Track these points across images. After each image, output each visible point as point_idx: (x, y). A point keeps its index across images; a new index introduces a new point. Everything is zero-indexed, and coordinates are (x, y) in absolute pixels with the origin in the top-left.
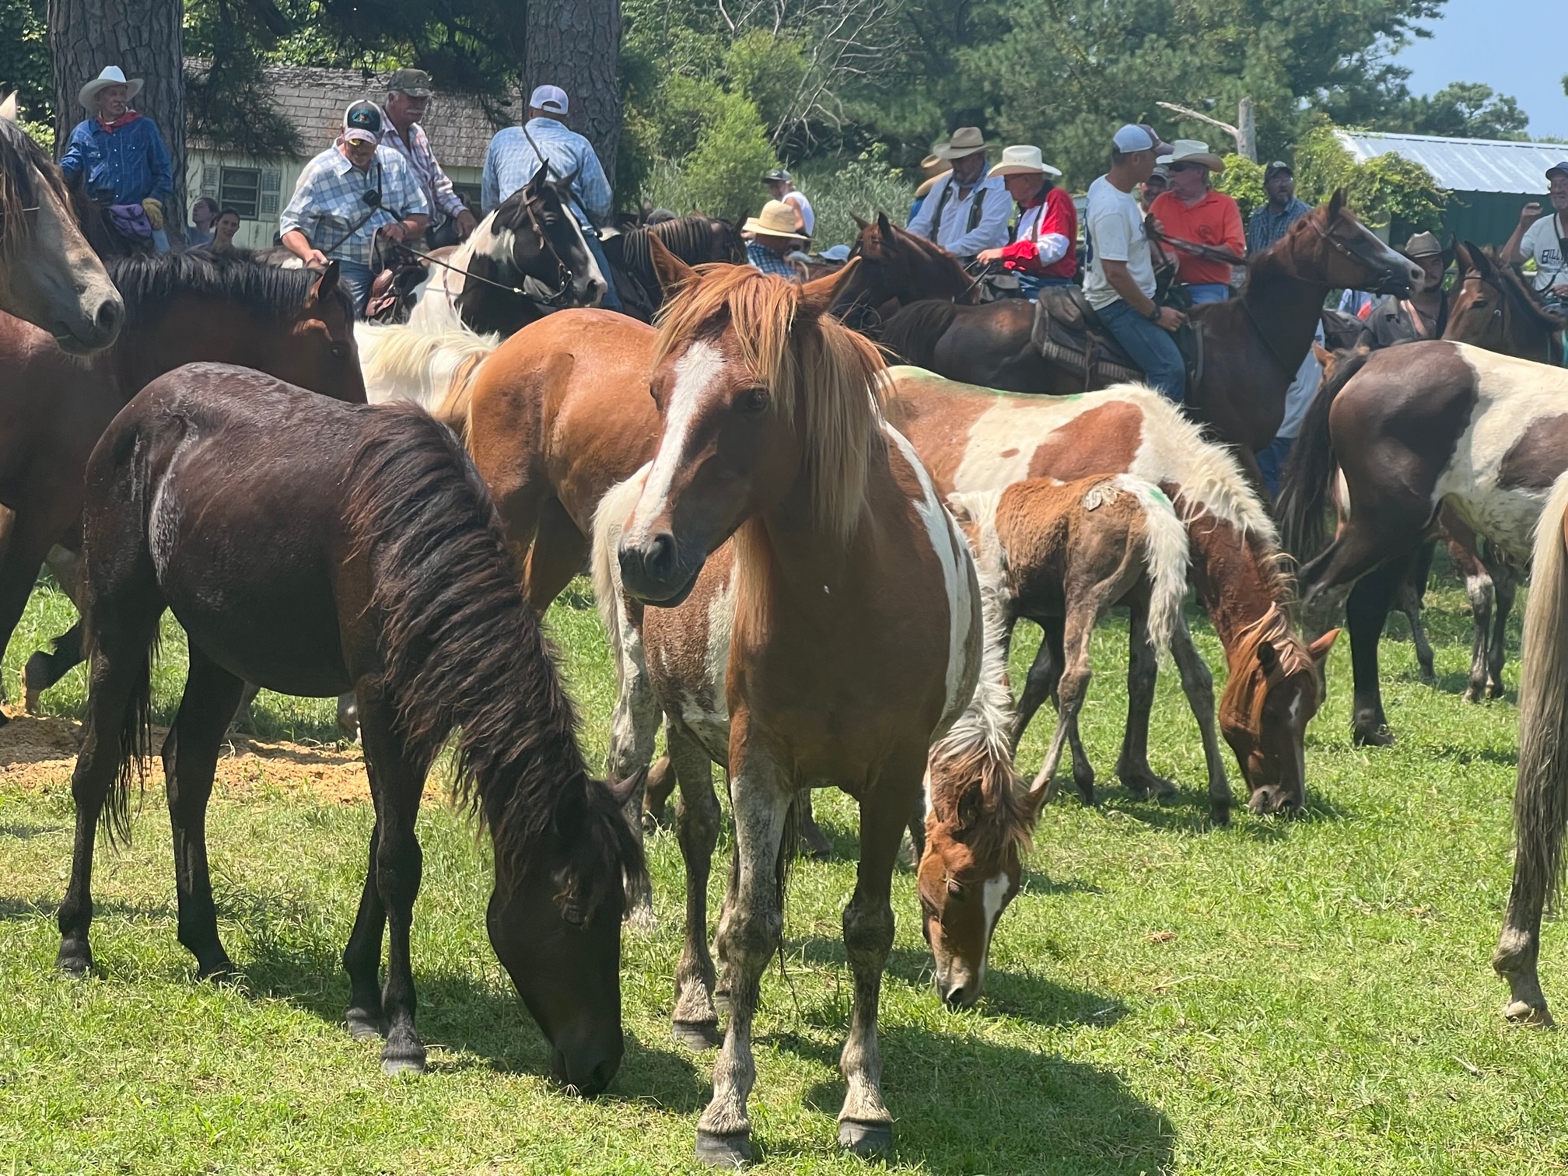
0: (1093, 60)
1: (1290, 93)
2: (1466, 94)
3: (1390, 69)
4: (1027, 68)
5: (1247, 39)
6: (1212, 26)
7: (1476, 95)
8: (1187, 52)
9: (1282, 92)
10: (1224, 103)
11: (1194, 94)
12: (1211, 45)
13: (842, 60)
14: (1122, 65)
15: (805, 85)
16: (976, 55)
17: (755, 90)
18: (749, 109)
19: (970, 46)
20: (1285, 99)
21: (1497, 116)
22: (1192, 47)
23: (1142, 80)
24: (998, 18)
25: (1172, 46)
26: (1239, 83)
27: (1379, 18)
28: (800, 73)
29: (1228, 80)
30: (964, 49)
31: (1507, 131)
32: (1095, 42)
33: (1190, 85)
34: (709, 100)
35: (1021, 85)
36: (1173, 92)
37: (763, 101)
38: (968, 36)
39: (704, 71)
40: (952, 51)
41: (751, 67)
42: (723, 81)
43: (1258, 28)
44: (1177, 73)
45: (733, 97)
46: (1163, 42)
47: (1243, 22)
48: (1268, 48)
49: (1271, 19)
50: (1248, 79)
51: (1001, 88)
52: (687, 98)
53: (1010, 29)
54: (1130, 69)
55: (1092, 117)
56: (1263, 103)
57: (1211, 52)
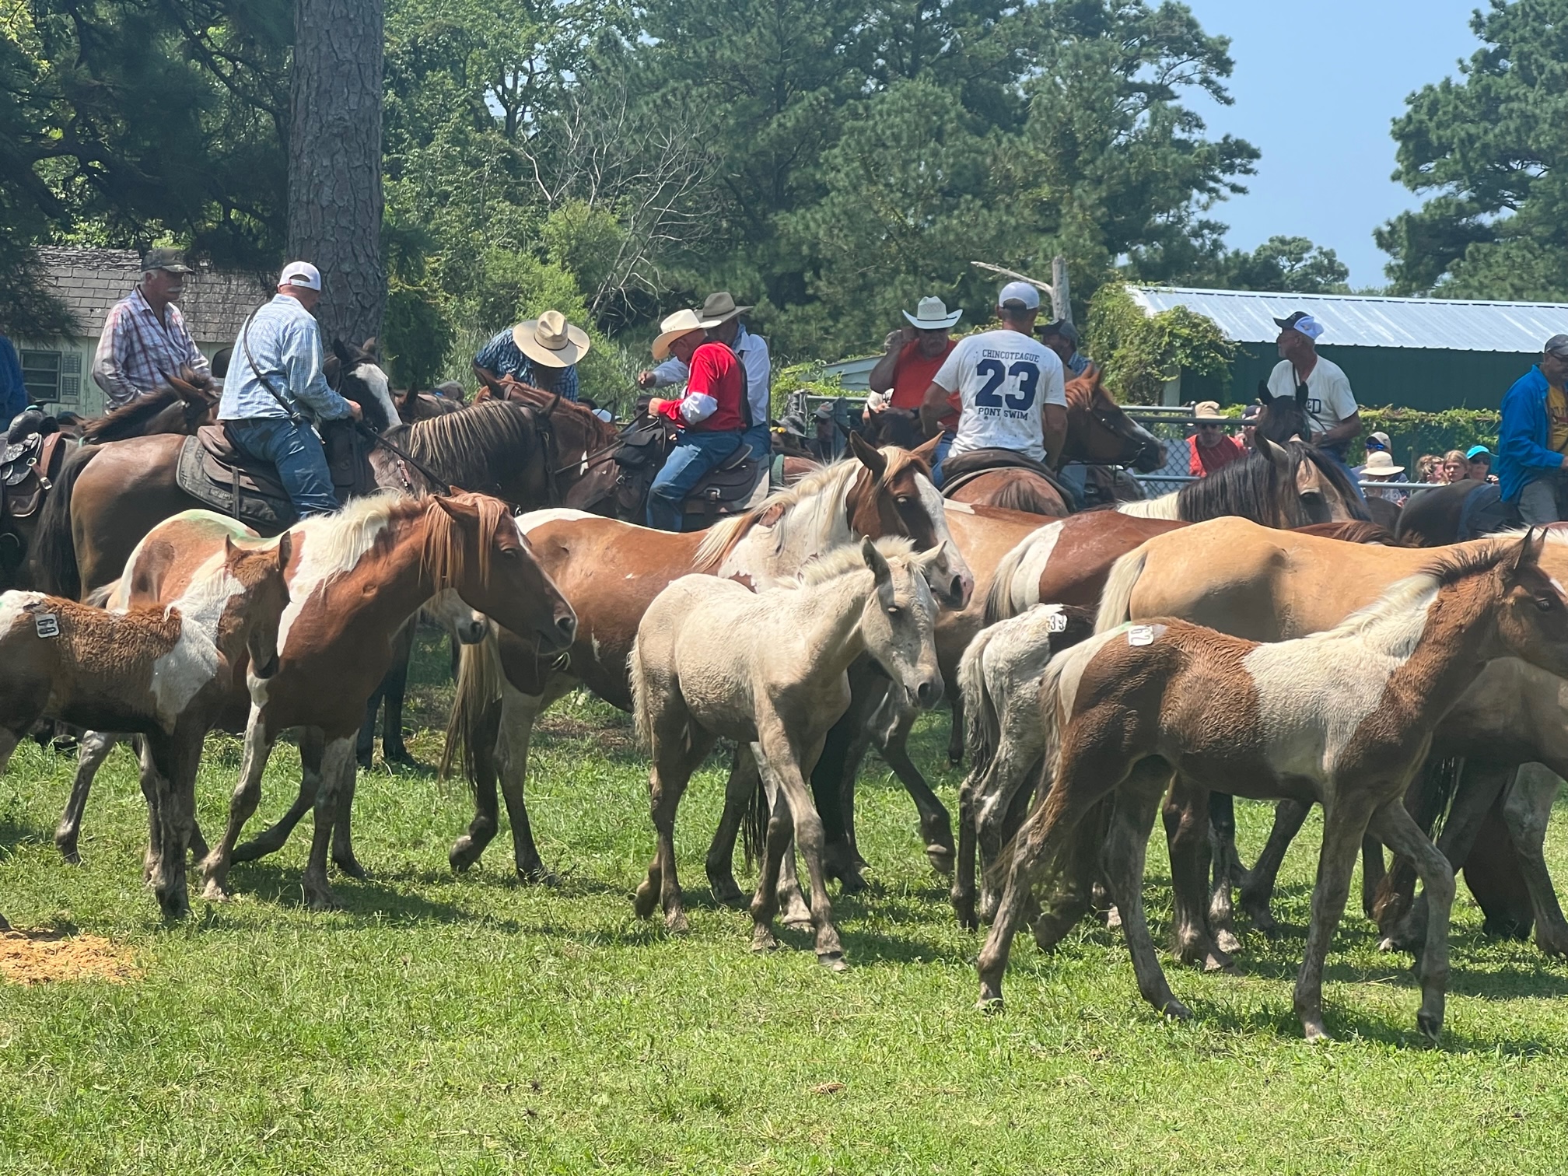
0: (911, 222)
1: (1105, 251)
2: (1286, 248)
3: (1205, 225)
4: (845, 231)
5: (1061, 198)
6: (1027, 186)
7: (1295, 248)
8: (1003, 212)
9: (1097, 249)
10: (1040, 262)
11: (1012, 254)
12: (1026, 206)
13: (659, 227)
14: (938, 226)
15: (624, 254)
16: (794, 219)
17: (572, 260)
18: (567, 280)
19: (789, 210)
20: (1101, 257)
21: (1317, 268)
22: (1008, 206)
23: (959, 239)
24: (815, 181)
25: (987, 206)
26: (1055, 242)
27: (1189, 175)
28: (619, 243)
29: (1044, 240)
30: (783, 213)
31: (1328, 283)
32: (911, 205)
33: (1007, 244)
34: (527, 272)
35: (841, 248)
36: (990, 252)
37: (582, 271)
38: (787, 201)
39: (522, 243)
40: (771, 215)
41: (568, 237)
42: (541, 253)
43: (1072, 186)
44: (993, 233)
45: (550, 268)
46: (979, 203)
47: (1055, 181)
48: (1082, 206)
49: (1084, 178)
50: (1063, 237)
51: (819, 251)
52: (505, 270)
53: (827, 193)
54: (946, 230)
55: (911, 279)
56: (1079, 260)
57: (1027, 212)
